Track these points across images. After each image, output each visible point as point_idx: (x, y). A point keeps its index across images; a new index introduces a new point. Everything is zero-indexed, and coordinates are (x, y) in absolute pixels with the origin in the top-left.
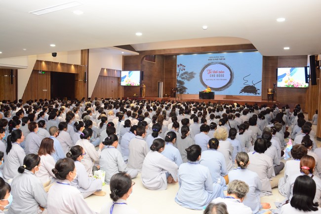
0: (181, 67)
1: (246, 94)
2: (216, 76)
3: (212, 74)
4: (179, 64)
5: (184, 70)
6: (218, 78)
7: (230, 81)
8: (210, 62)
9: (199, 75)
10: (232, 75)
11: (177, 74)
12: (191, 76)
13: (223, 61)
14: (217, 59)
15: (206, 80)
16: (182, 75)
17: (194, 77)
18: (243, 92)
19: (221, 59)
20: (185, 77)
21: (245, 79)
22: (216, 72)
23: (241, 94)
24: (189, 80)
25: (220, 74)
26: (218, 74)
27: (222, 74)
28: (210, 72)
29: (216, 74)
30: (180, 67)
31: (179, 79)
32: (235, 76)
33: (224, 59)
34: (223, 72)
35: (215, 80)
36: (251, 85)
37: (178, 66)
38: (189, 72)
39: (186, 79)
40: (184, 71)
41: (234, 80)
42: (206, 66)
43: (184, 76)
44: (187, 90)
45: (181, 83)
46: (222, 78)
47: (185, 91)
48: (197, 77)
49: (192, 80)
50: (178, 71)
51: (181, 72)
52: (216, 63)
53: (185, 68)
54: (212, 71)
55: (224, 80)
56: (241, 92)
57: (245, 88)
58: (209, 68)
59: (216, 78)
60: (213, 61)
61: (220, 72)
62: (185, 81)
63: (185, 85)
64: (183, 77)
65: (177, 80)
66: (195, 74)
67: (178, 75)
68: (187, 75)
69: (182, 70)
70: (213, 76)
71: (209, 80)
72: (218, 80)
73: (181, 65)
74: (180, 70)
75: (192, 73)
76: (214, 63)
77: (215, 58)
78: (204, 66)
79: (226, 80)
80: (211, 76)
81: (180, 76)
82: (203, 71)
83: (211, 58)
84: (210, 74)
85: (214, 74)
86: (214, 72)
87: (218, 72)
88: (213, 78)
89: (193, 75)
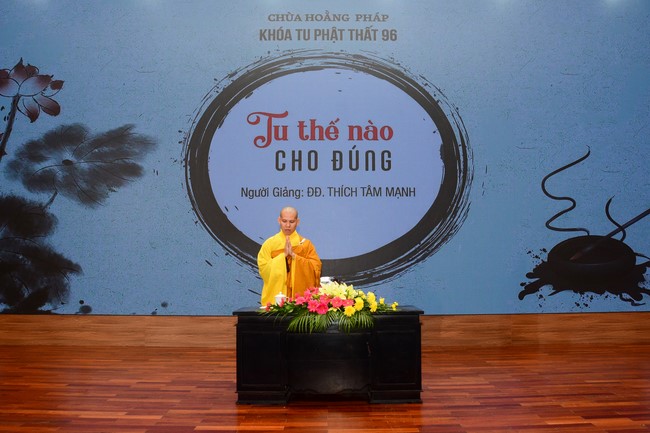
0: (28, 88)
1: (566, 301)
2: (325, 161)
3: (294, 143)
5: (54, 110)
6: (345, 177)
8: (274, 50)
9: (179, 152)
10: (453, 154)
13: (378, 50)
14: (334, 35)
15: (245, 192)
16: (33, 151)
17: (135, 171)
18: (546, 290)
19: (366, 35)
20: (60, 174)
21: (555, 186)
22: (329, 133)
23: (531, 304)
24: (90, 198)
25: (363, 146)
26: (343, 144)
27: (378, 146)
28: (276, 133)
29: (325, 148)
30: (13, 89)
33: (390, 35)
34: (387, 133)
35: (315, 192)
36: (601, 228)
38: (98, 125)
39: (70, 184)
40: (47, 124)
41: (476, 196)
42: (243, 85)
43: (50, 164)
44: (73, 281)
45: (25, 220)
46: (378, 178)
47: (59, 291)
48: (164, 170)
49: (122, 200)
51: (25, 132)
52: (328, 62)
53: (59, 97)
54: (291, 123)
55: (391, 192)
56: (530, 289)
57: (559, 251)
58: (264, 98)
59: (325, 176)
60: (295, 45)
61: (357, 132)
62: (63, 207)
63: (60, 242)
64: (38, 167)
66: (146, 144)
68: (78, 154)
69: (33, 116)
70: (297, 160)
71: (263, 193)
72: (341, 192)
73: (25, 71)
74: (12, 115)
75: (120, 138)
76: (307, 63)
77: (312, 26)
78: (227, 83)
79: (408, 192)
80: (288, 161)
81: (13, 167)
82: (218, 121)
83: (286, 25)
84: (276, 145)
85: (306, 146)
86: (307, 131)
87: (344, 133)
88: (302, 179)
89: (127, 154)
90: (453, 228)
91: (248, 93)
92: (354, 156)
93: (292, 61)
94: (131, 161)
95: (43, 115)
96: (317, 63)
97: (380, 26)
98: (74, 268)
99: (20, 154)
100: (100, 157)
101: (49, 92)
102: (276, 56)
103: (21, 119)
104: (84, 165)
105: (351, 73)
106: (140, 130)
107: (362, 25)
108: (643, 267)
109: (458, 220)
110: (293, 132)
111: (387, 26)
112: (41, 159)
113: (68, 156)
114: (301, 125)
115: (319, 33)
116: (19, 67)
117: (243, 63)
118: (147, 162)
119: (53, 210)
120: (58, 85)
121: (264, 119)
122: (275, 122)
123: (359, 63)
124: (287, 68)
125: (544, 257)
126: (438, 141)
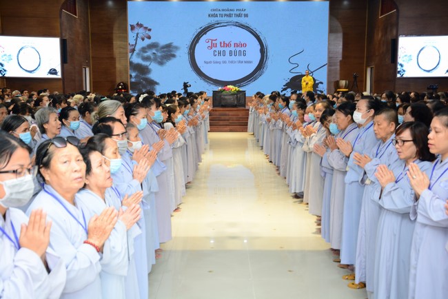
0: (141, 31)
2: (227, 53)
3: (219, 48)
4: (135, 24)
5: (149, 38)
6: (233, 58)
7: (261, 66)
8: (213, 20)
9: (186, 51)
10: (263, 51)
11: (130, 48)
12: (167, 53)
13: (242, 20)
14: (230, 16)
15: (205, 62)
16: (144, 50)
17: (174, 56)
18: (289, 90)
19: (239, 16)
20: (152, 57)
21: (293, 60)
22: (228, 45)
24: (161, 63)
25: (238, 49)
26: (232, 48)
27: (242, 49)
28: (214, 45)
29: (227, 50)
30: (136, 31)
31: (136, 59)
32: (271, 53)
33: (246, 16)
34: (245, 45)
35: (225, 62)
37: (133, 28)
38: (163, 42)
39: (155, 60)
40: (147, 42)
41: (269, 63)
42: (204, 31)
43: (149, 53)
45: (143, 70)
46: (242, 58)
47: (154, 90)
48: (182, 55)
49: (170, 64)
50: (131, 40)
51: (141, 44)
52: (228, 24)
53: (150, 33)
54: (218, 42)
55: (246, 62)
56: (285, 89)
57: (293, 79)
58: (210, 35)
59: (227, 57)
60: (219, 19)
61: (236, 45)
62: (153, 66)
63: (153, 76)
64: (145, 55)
65: (131, 63)
66: (177, 48)
67: (133, 51)
68: (157, 51)
69: (143, 39)
70: (219, 53)
71: (210, 62)
72: (232, 62)
73: (140, 25)
74: (137, 38)
75: (169, 46)
76: (222, 24)
77: (224, 13)
78: (200, 30)
79: (250, 62)
80: (217, 53)
81: (138, 54)
82: (197, 42)
83: (216, 13)
84: (214, 49)
85: (222, 49)
86: (222, 45)
87: (233, 45)
88: (221, 58)
89: (171, 51)
90: (263, 72)
91: (205, 33)
92: (235, 52)
93: (218, 24)
94: (172, 53)
95: (146, 39)
96: (225, 24)
97: (243, 13)
98: (157, 84)
99: (140, 51)
100: (164, 52)
101: (147, 32)
102: (213, 22)
103: (139, 40)
104: (159, 54)
105: (235, 27)
106: (174, 44)
107: (238, 13)
108: (318, 84)
109: (264, 70)
110: (218, 45)
111: (246, 12)
112: (146, 52)
113: (154, 51)
114: (221, 43)
115: (225, 15)
116: (138, 24)
117: (204, 24)
118: (177, 53)
119: (150, 67)
120: (150, 30)
121: (210, 41)
122: (213, 42)
123: (237, 24)
124: (216, 26)
125: (289, 81)
126: (259, 47)
